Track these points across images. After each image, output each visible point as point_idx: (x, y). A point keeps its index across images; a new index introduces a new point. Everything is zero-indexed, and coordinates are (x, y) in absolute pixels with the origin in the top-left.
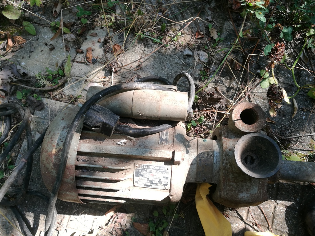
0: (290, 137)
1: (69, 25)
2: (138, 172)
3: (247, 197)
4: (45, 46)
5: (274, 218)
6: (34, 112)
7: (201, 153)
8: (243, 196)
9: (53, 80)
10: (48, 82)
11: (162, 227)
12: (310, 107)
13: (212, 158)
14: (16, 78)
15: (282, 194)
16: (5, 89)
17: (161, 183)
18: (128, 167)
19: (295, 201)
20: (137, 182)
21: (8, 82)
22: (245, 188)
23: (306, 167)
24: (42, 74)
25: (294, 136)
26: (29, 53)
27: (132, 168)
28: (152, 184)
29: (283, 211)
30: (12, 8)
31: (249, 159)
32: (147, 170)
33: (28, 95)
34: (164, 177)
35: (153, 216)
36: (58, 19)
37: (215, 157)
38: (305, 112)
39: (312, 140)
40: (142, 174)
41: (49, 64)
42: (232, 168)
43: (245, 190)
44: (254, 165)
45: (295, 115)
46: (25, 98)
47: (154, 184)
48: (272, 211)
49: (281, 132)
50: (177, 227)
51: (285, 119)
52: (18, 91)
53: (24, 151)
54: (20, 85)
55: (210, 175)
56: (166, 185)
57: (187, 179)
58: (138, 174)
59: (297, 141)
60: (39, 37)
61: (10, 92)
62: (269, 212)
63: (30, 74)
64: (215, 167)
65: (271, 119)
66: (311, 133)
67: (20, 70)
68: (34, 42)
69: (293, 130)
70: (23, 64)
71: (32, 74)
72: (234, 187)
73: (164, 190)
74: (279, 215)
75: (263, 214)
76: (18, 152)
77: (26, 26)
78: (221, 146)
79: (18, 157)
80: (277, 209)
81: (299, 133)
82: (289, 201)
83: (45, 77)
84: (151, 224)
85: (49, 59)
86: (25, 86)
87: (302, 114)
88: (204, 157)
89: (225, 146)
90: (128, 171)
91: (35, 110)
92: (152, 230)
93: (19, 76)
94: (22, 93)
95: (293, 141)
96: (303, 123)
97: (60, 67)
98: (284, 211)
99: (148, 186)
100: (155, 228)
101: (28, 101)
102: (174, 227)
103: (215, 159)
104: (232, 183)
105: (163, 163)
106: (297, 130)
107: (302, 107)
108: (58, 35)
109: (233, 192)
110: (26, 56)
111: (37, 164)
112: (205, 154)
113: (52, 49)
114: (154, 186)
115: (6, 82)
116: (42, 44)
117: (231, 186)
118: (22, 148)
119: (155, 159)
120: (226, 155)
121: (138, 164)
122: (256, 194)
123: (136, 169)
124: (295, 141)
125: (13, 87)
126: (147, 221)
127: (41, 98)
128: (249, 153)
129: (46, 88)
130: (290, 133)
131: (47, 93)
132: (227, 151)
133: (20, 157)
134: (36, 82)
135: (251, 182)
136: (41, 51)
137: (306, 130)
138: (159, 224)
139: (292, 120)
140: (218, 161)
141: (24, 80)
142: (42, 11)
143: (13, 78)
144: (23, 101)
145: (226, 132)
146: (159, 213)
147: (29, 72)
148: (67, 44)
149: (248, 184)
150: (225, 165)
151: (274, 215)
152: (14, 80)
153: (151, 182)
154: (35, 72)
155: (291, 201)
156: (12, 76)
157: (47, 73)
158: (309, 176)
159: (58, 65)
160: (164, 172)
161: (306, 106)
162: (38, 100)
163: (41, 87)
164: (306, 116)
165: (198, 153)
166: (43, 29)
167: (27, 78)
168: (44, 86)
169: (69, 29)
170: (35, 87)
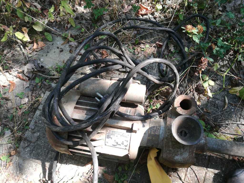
0: (220, 124)
1: (74, 36)
2: (109, 136)
3: (180, 159)
4: (57, 49)
5: (204, 181)
6: (45, 92)
7: (152, 127)
8: (178, 158)
9: (60, 72)
10: (57, 73)
11: (123, 178)
12: (237, 103)
13: (159, 130)
14: (36, 69)
15: (212, 164)
16: (28, 76)
17: (123, 144)
18: (102, 131)
19: (221, 170)
20: (107, 142)
21: (31, 71)
22: (179, 153)
23: (226, 144)
24: (53, 67)
25: (224, 123)
26: (46, 53)
27: (105, 132)
28: (117, 145)
29: (211, 177)
30: (39, 24)
31: (183, 133)
32: (114, 135)
33: (43, 80)
34: (125, 141)
35: (118, 170)
36: (67, 32)
37: (161, 130)
38: (233, 106)
39: (237, 127)
40: (111, 137)
41: (58, 61)
42: (172, 138)
43: (180, 154)
44: (186, 137)
45: (225, 108)
46: (41, 82)
47: (119, 144)
48: (203, 176)
49: (214, 119)
50: (134, 180)
51: (218, 110)
52: (37, 77)
53: (36, 117)
54: (39, 73)
55: (156, 142)
56: (127, 146)
57: (141, 143)
58: (108, 137)
59: (226, 127)
60: (54, 43)
61: (32, 77)
62: (201, 176)
63: (46, 67)
64: (160, 137)
65: (208, 110)
66: (237, 122)
67: (39, 64)
68: (50, 46)
69: (224, 119)
70: (42, 60)
71: (47, 67)
72: (172, 152)
73: (125, 149)
74: (208, 179)
75: (197, 177)
76: (32, 118)
77: (47, 36)
78: (166, 123)
79: (32, 121)
80: (207, 175)
81: (228, 121)
82: (216, 170)
83: (55, 69)
84: (116, 176)
85: (59, 58)
86: (42, 75)
87: (231, 107)
88: (153, 130)
89: (168, 124)
90: (102, 134)
91: (46, 91)
92: (116, 180)
93: (39, 68)
94: (39, 79)
95: (223, 126)
96: (232, 114)
97: (66, 63)
98: (213, 177)
99: (115, 145)
100: (119, 178)
101: (42, 85)
102: (132, 180)
103: (161, 132)
104: (171, 149)
105: (126, 131)
106: (227, 119)
107: (231, 103)
108: (66, 42)
109: (171, 155)
110: (45, 55)
111: (44, 127)
112: (154, 127)
113: (62, 51)
114: (118, 146)
115: (30, 71)
116: (55, 47)
117: (170, 150)
118: (35, 115)
119: (120, 127)
120: (168, 129)
121: (109, 130)
122: (187, 157)
123: (107, 133)
124: (224, 127)
125: (34, 74)
126: (113, 173)
127: (51, 83)
128: (183, 129)
129: (55, 77)
130: (221, 120)
131: (55, 80)
132: (169, 127)
133: (33, 121)
134: (49, 72)
135: (184, 149)
136: (54, 52)
137: (233, 119)
138: (121, 176)
139: (223, 111)
140: (163, 133)
141: (41, 71)
142: (58, 26)
143: (35, 68)
144: (39, 84)
145: (170, 114)
146: (122, 168)
147: (45, 65)
148: (72, 48)
149: (182, 150)
150: (167, 136)
151: (205, 179)
152: (35, 70)
153: (117, 143)
154: (49, 66)
155: (218, 170)
156: (34, 67)
157: (57, 67)
158: (228, 150)
159: (64, 62)
160: (126, 137)
161: (234, 102)
162: (49, 84)
163: (51, 76)
164: (234, 109)
165: (150, 127)
166: (57, 38)
167: (43, 69)
168: (54, 75)
169: (73, 38)
170: (48, 75)
